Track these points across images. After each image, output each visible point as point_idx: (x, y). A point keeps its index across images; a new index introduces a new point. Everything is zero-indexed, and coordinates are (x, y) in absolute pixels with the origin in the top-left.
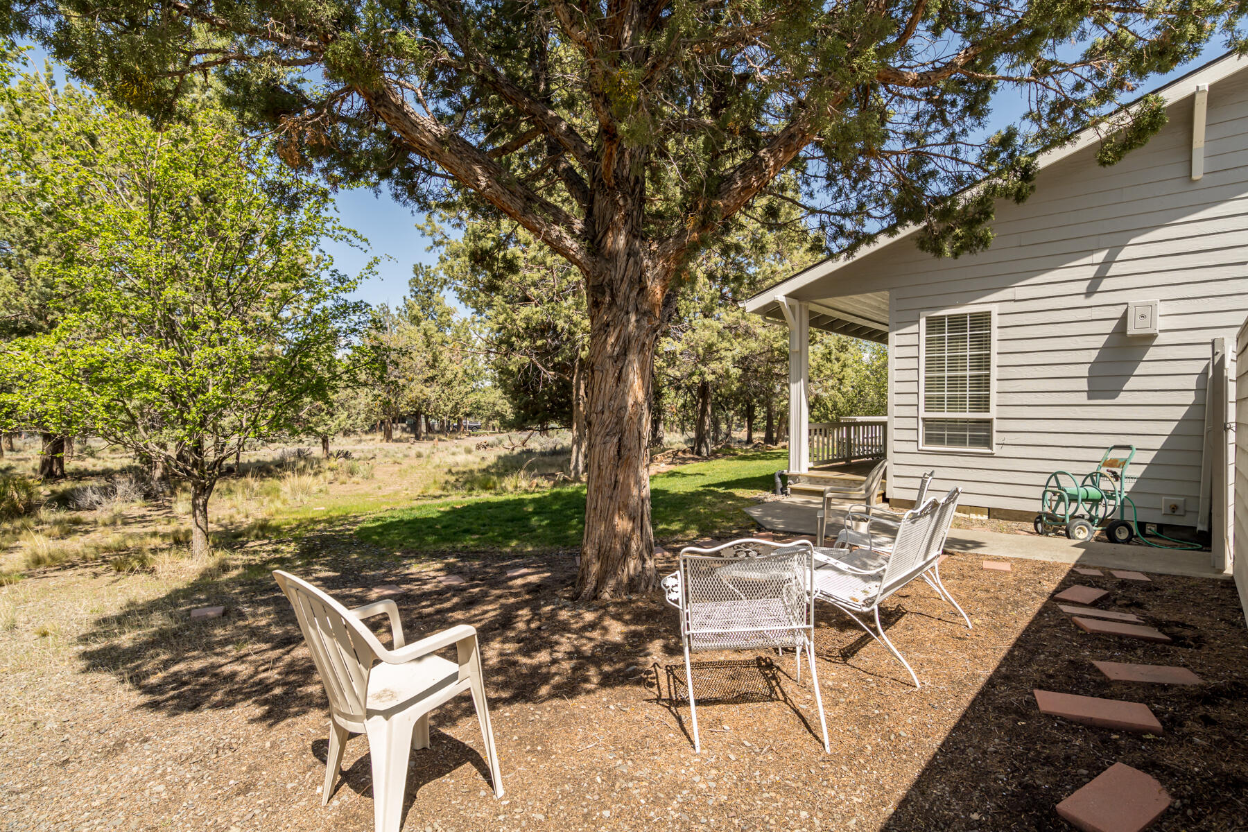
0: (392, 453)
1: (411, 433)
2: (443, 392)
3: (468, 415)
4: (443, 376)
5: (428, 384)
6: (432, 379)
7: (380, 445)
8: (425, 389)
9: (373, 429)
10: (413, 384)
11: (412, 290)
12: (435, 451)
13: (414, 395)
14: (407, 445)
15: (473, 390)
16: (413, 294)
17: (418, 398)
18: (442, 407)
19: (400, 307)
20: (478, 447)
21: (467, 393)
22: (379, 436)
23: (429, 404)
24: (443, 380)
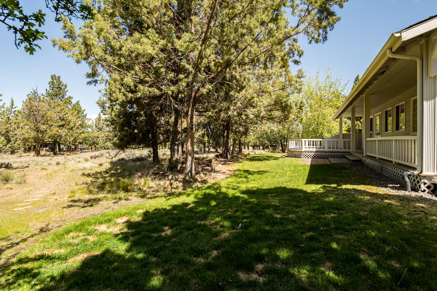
0: (40, 163)
1: (51, 151)
2: (69, 132)
3: (80, 143)
4: (68, 125)
5: (61, 128)
6: (63, 126)
7: (32, 158)
8: (59, 130)
9: (29, 150)
10: (52, 127)
11: (50, 87)
12: (67, 160)
13: (53, 133)
14: (50, 158)
15: (83, 132)
16: (51, 88)
17: (56, 134)
18: (69, 139)
19: (44, 94)
20: (91, 158)
21: (80, 133)
22: (32, 153)
23: (61, 138)
24: (68, 127)
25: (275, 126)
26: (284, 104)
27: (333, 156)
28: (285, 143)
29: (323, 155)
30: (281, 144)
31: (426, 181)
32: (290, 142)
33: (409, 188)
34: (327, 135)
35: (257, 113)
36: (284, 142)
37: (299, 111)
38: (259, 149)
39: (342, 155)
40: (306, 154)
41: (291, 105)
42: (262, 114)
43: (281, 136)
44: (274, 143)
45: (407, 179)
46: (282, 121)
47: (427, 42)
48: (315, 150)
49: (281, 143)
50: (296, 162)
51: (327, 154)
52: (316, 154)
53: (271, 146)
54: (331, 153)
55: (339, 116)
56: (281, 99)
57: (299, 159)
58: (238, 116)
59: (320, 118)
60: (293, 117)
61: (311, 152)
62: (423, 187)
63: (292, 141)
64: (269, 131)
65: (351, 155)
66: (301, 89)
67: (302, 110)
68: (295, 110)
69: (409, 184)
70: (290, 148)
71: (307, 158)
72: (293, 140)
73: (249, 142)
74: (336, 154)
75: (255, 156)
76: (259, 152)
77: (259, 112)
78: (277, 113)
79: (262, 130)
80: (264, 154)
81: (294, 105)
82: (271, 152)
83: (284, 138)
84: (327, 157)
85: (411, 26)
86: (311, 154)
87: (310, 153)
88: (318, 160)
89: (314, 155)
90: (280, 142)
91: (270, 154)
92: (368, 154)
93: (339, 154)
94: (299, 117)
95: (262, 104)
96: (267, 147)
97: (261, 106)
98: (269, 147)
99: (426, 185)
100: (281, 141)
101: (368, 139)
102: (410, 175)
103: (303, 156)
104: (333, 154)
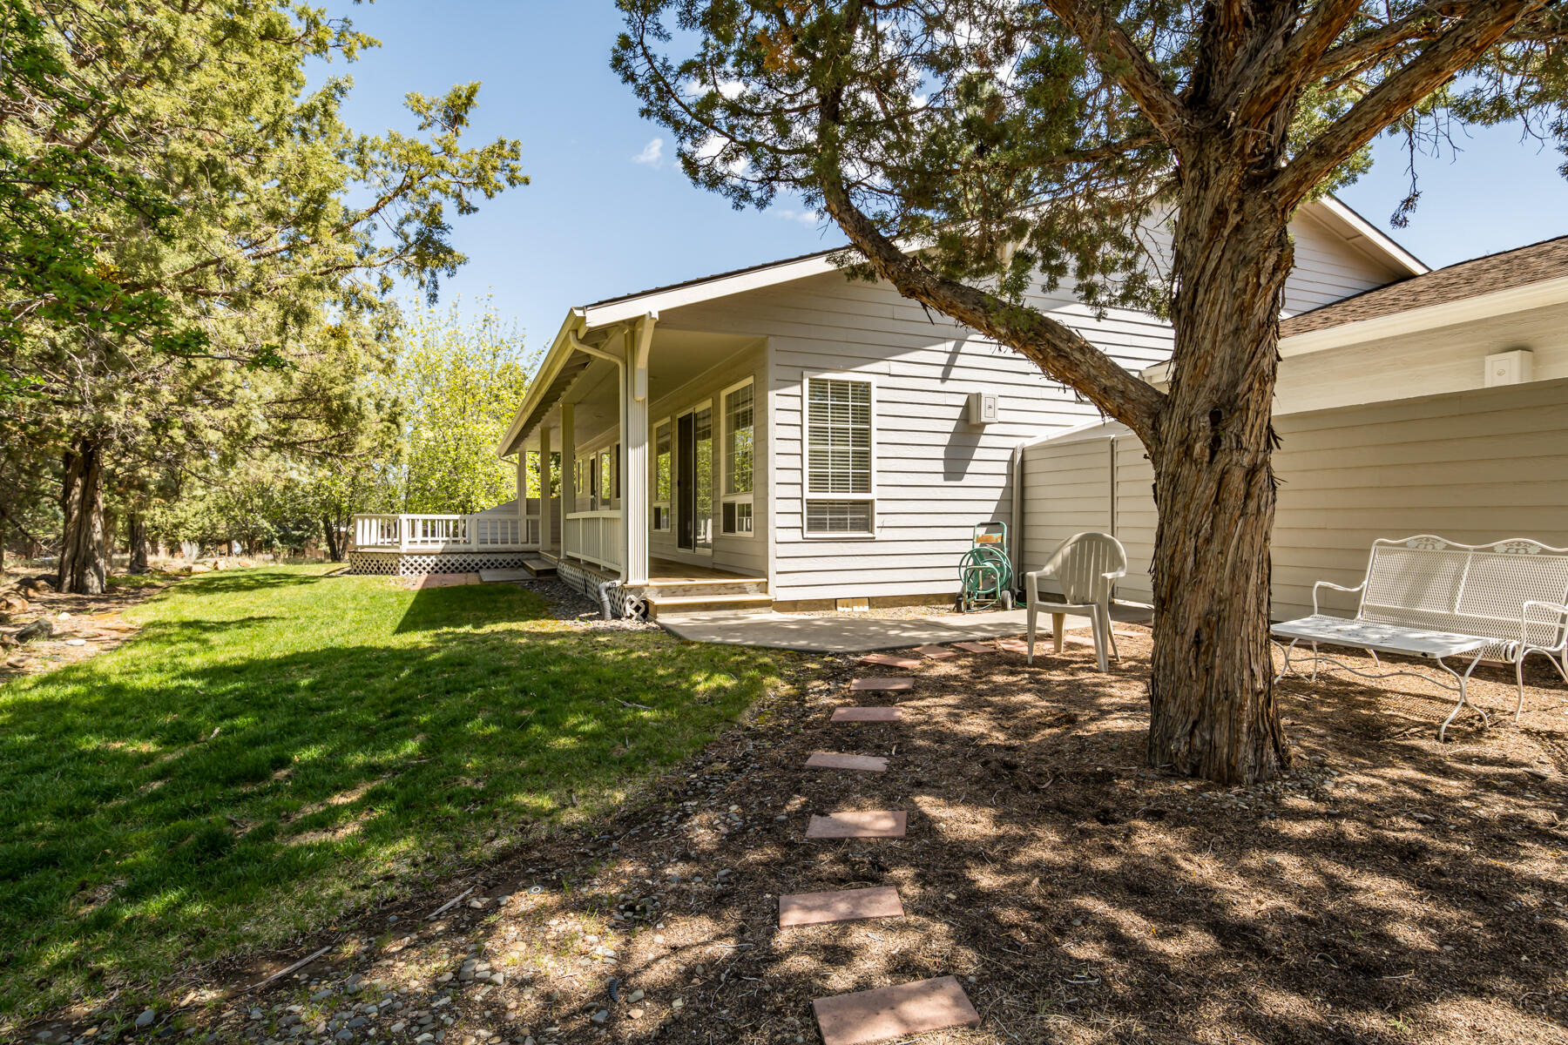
25: (303, 467)
26: (335, 404)
27: (492, 563)
28: (343, 529)
29: (465, 561)
30: (327, 533)
31: (633, 597)
32: (360, 523)
33: (608, 615)
34: (483, 502)
35: (235, 425)
36: (338, 523)
37: (389, 428)
38: (230, 552)
39: (517, 560)
40: (412, 561)
41: (359, 408)
42: (252, 432)
43: (324, 504)
44: (298, 529)
45: (605, 597)
46: (330, 455)
47: (633, 333)
48: (439, 547)
49: (328, 529)
50: (380, 587)
51: (477, 558)
52: (445, 561)
53: (281, 539)
54: (488, 557)
55: (516, 445)
56: (324, 383)
57: (391, 578)
58: (154, 430)
59: (462, 450)
60: (367, 444)
61: (429, 555)
62: (629, 610)
63: (367, 522)
64: (280, 485)
65: (539, 559)
66: (394, 361)
67: (398, 426)
68: (373, 422)
69: (608, 606)
70: (359, 543)
71: (416, 572)
72: (370, 519)
73: (176, 526)
74: (500, 558)
75: (216, 575)
76: (233, 563)
77: (244, 424)
78: (311, 429)
79: (249, 479)
80: (256, 569)
81: (373, 407)
82: (287, 561)
83: (338, 510)
84: (476, 567)
85: (600, 303)
86: (428, 561)
87: (424, 558)
88: (449, 576)
89: (436, 564)
90: (322, 525)
91: (281, 568)
92: (569, 553)
93: (508, 558)
94: (390, 446)
95: (255, 396)
96: (267, 545)
97: (252, 405)
98: (276, 542)
99: (634, 605)
100: (326, 521)
101: (570, 516)
102: (610, 588)
103: (403, 569)
104: (493, 558)
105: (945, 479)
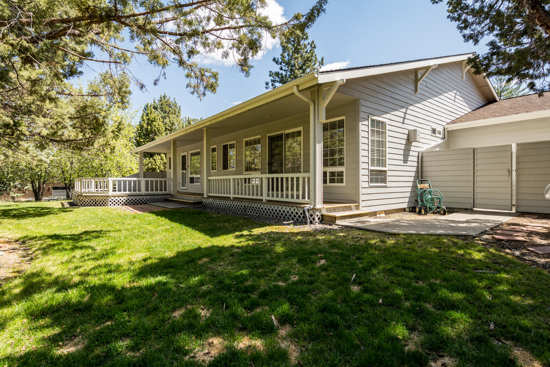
27: (152, 200)
29: (139, 199)
31: (318, 213)
33: (308, 222)
39: (162, 198)
40: (114, 200)
45: (307, 214)
48: (127, 193)
51: (145, 198)
52: (130, 199)
54: (150, 197)
57: (105, 207)
61: (122, 196)
65: (177, 197)
69: (308, 218)
71: (116, 205)
74: (155, 197)
84: (145, 202)
86: (122, 199)
87: (120, 198)
89: (126, 201)
92: (210, 194)
93: (159, 197)
99: (318, 217)
103: (110, 203)
104: (152, 197)
105: (404, 163)
